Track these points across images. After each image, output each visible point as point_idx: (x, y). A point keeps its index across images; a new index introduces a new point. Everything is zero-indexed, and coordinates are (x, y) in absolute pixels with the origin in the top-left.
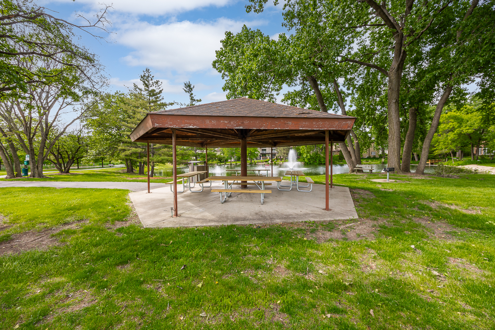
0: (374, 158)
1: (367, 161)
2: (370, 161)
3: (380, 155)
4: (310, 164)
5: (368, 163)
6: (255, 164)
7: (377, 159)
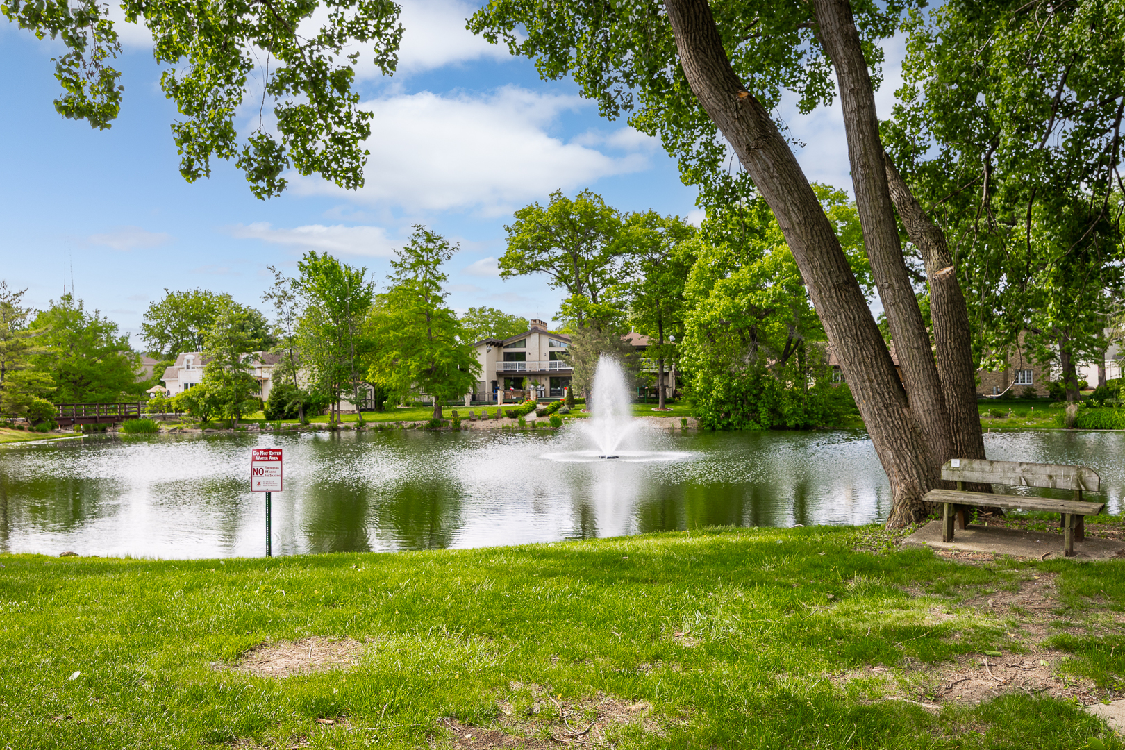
0: (1028, 399)
1: (999, 416)
2: (1011, 414)
3: (1056, 384)
4: (727, 428)
5: (1004, 421)
6: (457, 428)
7: (1043, 403)
